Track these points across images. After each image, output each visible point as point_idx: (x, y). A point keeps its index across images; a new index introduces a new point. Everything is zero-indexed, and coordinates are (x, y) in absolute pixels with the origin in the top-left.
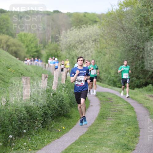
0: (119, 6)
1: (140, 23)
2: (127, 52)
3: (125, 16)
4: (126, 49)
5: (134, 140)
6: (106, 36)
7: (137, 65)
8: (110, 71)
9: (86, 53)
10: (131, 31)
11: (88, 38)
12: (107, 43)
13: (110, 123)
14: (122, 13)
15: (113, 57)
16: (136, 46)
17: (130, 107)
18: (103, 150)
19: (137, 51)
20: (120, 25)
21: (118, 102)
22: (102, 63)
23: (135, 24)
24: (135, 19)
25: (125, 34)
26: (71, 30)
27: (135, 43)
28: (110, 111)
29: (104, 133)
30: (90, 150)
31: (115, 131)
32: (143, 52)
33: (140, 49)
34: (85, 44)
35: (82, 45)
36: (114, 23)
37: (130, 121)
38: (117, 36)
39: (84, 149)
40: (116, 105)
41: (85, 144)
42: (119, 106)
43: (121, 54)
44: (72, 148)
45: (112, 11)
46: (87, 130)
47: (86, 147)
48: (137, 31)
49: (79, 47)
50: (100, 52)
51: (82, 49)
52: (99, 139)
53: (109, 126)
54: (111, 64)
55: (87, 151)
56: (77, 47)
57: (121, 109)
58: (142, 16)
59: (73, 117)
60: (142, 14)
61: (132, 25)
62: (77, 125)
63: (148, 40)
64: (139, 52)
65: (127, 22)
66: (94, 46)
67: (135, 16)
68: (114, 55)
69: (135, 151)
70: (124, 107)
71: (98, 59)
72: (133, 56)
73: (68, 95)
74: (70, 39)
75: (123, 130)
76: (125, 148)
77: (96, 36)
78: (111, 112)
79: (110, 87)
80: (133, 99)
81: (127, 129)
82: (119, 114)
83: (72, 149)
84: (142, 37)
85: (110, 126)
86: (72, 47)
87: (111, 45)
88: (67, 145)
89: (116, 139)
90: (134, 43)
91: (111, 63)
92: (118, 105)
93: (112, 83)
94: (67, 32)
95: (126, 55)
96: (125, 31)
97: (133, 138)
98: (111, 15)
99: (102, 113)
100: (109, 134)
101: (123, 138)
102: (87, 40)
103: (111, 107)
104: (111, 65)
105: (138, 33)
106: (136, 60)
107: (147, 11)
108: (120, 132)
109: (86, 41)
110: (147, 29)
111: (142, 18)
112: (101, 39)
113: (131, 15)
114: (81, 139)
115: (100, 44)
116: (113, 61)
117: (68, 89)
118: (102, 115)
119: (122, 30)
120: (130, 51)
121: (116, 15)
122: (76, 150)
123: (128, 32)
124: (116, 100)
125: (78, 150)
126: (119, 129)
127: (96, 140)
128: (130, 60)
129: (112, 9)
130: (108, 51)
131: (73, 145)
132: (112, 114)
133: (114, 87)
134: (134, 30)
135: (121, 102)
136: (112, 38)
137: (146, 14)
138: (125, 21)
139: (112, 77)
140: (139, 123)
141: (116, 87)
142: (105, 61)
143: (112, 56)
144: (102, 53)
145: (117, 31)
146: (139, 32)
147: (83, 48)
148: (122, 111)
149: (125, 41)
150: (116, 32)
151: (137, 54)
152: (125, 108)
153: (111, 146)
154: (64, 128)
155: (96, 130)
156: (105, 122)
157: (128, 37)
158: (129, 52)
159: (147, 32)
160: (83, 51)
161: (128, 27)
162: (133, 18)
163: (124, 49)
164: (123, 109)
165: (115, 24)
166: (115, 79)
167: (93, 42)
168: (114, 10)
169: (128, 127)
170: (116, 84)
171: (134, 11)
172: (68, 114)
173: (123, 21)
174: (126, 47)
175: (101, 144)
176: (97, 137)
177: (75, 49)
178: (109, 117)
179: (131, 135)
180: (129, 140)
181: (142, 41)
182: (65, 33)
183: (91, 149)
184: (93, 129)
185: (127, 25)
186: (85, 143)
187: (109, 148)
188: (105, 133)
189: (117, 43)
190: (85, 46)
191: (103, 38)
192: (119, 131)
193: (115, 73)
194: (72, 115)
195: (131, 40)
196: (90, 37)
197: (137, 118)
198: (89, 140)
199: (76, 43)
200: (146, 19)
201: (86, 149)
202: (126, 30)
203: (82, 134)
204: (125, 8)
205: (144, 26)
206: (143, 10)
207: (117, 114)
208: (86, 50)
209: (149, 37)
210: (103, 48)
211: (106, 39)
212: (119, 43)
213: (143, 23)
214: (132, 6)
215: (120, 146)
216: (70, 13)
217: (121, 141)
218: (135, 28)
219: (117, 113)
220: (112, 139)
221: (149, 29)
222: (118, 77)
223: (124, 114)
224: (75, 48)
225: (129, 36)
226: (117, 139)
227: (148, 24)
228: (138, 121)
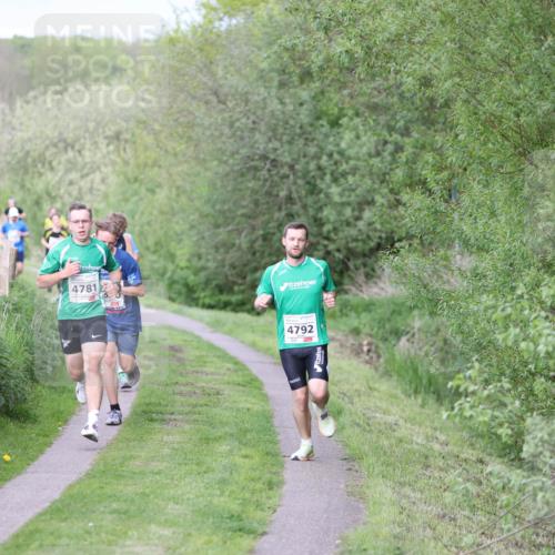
0: (204, 11)
1: (280, 75)
2: (235, 179)
3: (224, 46)
4: (228, 169)
5: (264, 500)
6: (156, 120)
7: (270, 225)
8: (173, 251)
9: (85, 184)
10: (247, 102)
11: (91, 129)
12: (161, 148)
13: (178, 438)
14: (213, 37)
15: (184, 199)
16: (264, 157)
17: (248, 379)
18: (151, 536)
19: (271, 176)
20: (205, 79)
21: (205, 362)
22: (145, 219)
23: (262, 77)
24: (261, 59)
25: (226, 115)
26: (28, 102)
27: (261, 147)
28: (174, 394)
29: (153, 473)
30: (103, 535)
31: (195, 467)
32: (291, 177)
33: (282, 166)
34: (79, 152)
35: (71, 154)
36: (184, 75)
37: (246, 431)
38: (198, 120)
39: (81, 532)
40: (197, 372)
41: (83, 513)
42: (207, 374)
43: (212, 185)
44: (37, 531)
45: (176, 31)
46: (91, 464)
47: (91, 524)
48: (268, 101)
49: (59, 163)
50: (136, 180)
51: (68, 171)
52: (137, 494)
53: (173, 449)
54: (177, 223)
55: (94, 540)
56: (50, 163)
57: (217, 386)
58: (287, 49)
59: (39, 419)
60: (286, 41)
61: (251, 80)
62: (53, 446)
63: (310, 133)
64: (276, 178)
65: (232, 69)
66: (113, 157)
67: (259, 49)
68: (184, 192)
69: (269, 536)
70: (226, 378)
71: (130, 206)
72: (254, 192)
73: (23, 337)
74: (26, 135)
75: (225, 461)
76: (230, 529)
77: (118, 121)
78: (177, 397)
79: (175, 306)
80: (258, 351)
81: (239, 460)
82: (206, 405)
83: (38, 535)
84: (287, 123)
85: (177, 450)
86: (34, 161)
87: (175, 155)
88: (20, 520)
89: (197, 497)
90: (257, 146)
91: (175, 220)
92: (202, 373)
93: (180, 294)
94: (12, 110)
95: (229, 188)
96: (224, 103)
97: (261, 492)
98: (174, 45)
99: (147, 401)
100: (172, 479)
101: (222, 494)
102: (87, 135)
103: (181, 379)
104: (177, 228)
105: (270, 109)
106: (265, 207)
107: (301, 29)
108: (213, 471)
109: (82, 141)
110: (305, 95)
111: (286, 56)
112: (138, 131)
113: (246, 44)
114: (71, 496)
115: (136, 151)
116: (183, 211)
117: (19, 315)
118: (145, 408)
119: (214, 99)
120: (243, 175)
121: (191, 45)
122: (51, 538)
123: (237, 104)
124: (197, 353)
125: (60, 537)
126: (209, 459)
127: (125, 501)
128: (244, 207)
129: (178, 23)
130: (165, 175)
131: (43, 518)
132: (182, 405)
133: (190, 306)
134: (256, 98)
135: (215, 359)
136: (180, 130)
137: (300, 40)
138: (226, 67)
139: (182, 269)
140: (279, 438)
141: (197, 305)
142: (155, 212)
143: (178, 195)
144: (141, 183)
145: (194, 104)
146: (274, 105)
147: (71, 166)
148: (218, 393)
149: (224, 139)
150: (191, 109)
151: (271, 186)
152: (229, 383)
153: (181, 520)
154: (7, 458)
155: (126, 463)
156: (159, 436)
157: (237, 124)
158: (240, 180)
159: (305, 106)
160: (74, 176)
161: (236, 90)
162: (252, 56)
163: (221, 170)
164: (222, 387)
165: (186, 78)
166: (192, 279)
167: (108, 145)
168: (183, 27)
169: (240, 449)
170: (196, 296)
171: (256, 31)
172: (24, 406)
173: (217, 65)
174: (231, 161)
175: (145, 515)
176: (129, 489)
177: (42, 170)
178: (173, 417)
179: (253, 480)
180: (244, 500)
181: (285, 138)
182: (7, 111)
183: (107, 533)
184: (114, 460)
185: (234, 80)
186: (84, 510)
187: (171, 530)
188: (159, 473)
189: (196, 146)
190: (80, 159)
191: (145, 128)
192: (208, 468)
193: (193, 255)
194: (37, 412)
195: (246, 134)
196: (98, 124)
197: (271, 417)
198: (100, 502)
199: (47, 148)
200: (300, 59)
201: (88, 533)
202: (230, 98)
203: (74, 478)
204: (226, 19)
205: (293, 82)
206: (288, 25)
207: (201, 406)
208: (86, 171)
209: (311, 125)
210: (146, 165)
211: (156, 134)
212: (204, 145)
213: (289, 73)
214: (249, 12)
215: (211, 520)
216: (21, 38)
217: (215, 501)
218: (262, 90)
219: (201, 402)
220: (183, 494)
221: (313, 94)
222: (203, 268)
223: (227, 404)
224: (44, 165)
225: (238, 120)
226: (203, 496)
227: (306, 76)
228: (277, 430)
